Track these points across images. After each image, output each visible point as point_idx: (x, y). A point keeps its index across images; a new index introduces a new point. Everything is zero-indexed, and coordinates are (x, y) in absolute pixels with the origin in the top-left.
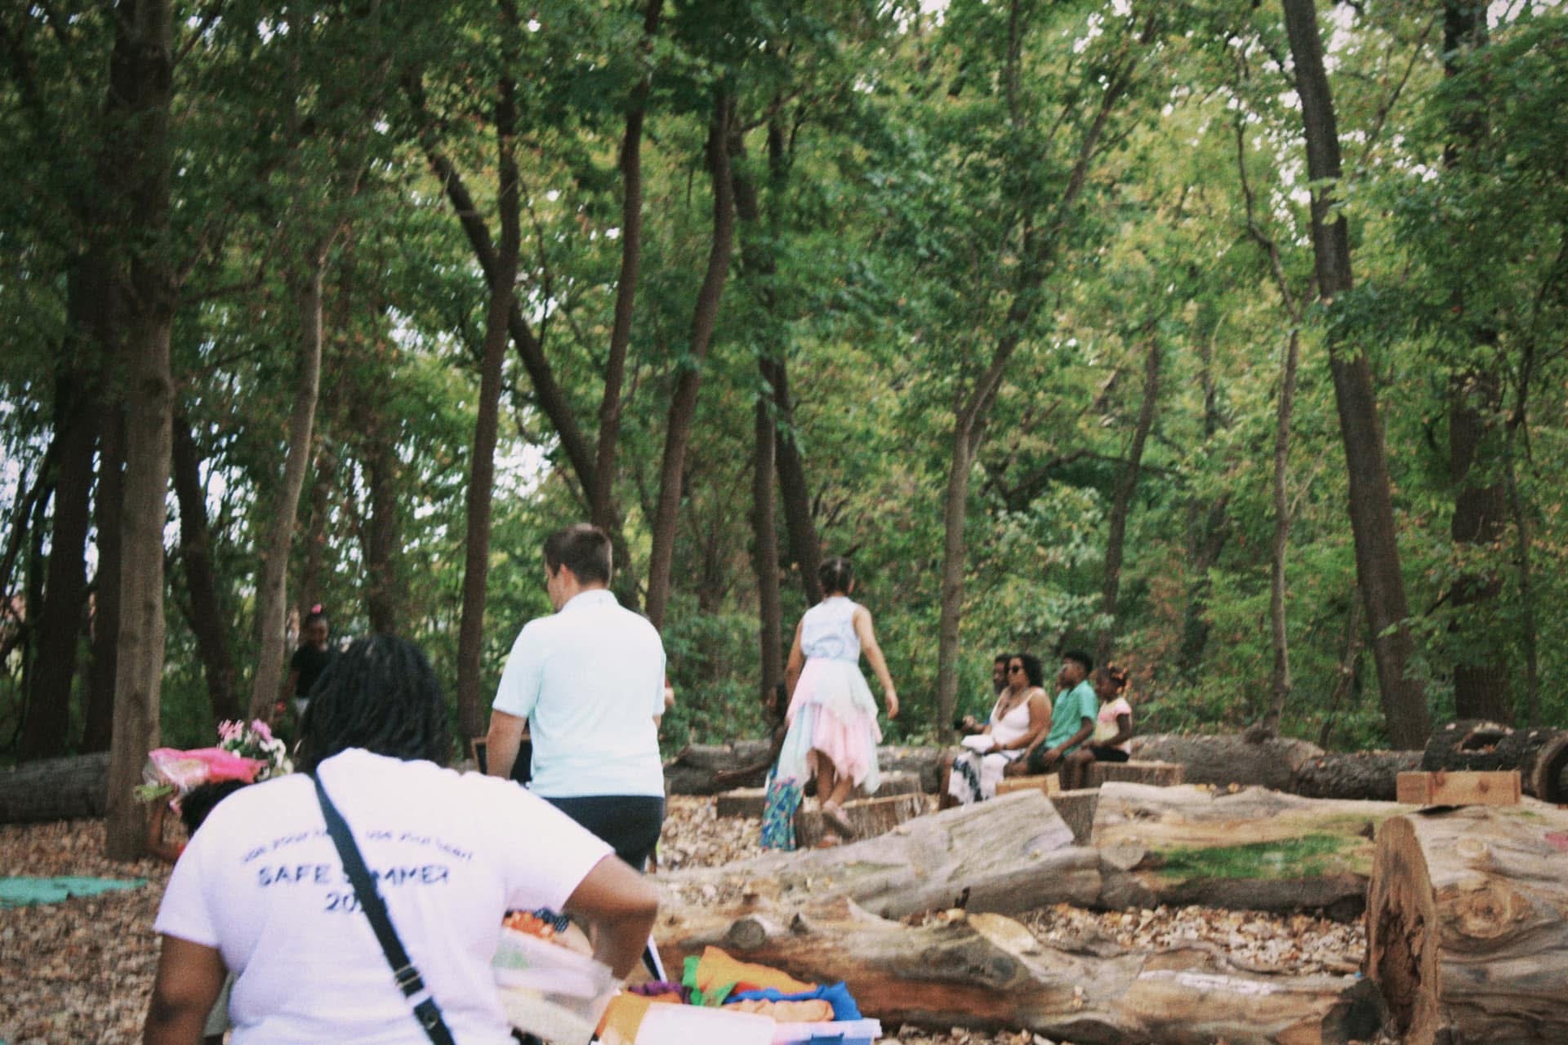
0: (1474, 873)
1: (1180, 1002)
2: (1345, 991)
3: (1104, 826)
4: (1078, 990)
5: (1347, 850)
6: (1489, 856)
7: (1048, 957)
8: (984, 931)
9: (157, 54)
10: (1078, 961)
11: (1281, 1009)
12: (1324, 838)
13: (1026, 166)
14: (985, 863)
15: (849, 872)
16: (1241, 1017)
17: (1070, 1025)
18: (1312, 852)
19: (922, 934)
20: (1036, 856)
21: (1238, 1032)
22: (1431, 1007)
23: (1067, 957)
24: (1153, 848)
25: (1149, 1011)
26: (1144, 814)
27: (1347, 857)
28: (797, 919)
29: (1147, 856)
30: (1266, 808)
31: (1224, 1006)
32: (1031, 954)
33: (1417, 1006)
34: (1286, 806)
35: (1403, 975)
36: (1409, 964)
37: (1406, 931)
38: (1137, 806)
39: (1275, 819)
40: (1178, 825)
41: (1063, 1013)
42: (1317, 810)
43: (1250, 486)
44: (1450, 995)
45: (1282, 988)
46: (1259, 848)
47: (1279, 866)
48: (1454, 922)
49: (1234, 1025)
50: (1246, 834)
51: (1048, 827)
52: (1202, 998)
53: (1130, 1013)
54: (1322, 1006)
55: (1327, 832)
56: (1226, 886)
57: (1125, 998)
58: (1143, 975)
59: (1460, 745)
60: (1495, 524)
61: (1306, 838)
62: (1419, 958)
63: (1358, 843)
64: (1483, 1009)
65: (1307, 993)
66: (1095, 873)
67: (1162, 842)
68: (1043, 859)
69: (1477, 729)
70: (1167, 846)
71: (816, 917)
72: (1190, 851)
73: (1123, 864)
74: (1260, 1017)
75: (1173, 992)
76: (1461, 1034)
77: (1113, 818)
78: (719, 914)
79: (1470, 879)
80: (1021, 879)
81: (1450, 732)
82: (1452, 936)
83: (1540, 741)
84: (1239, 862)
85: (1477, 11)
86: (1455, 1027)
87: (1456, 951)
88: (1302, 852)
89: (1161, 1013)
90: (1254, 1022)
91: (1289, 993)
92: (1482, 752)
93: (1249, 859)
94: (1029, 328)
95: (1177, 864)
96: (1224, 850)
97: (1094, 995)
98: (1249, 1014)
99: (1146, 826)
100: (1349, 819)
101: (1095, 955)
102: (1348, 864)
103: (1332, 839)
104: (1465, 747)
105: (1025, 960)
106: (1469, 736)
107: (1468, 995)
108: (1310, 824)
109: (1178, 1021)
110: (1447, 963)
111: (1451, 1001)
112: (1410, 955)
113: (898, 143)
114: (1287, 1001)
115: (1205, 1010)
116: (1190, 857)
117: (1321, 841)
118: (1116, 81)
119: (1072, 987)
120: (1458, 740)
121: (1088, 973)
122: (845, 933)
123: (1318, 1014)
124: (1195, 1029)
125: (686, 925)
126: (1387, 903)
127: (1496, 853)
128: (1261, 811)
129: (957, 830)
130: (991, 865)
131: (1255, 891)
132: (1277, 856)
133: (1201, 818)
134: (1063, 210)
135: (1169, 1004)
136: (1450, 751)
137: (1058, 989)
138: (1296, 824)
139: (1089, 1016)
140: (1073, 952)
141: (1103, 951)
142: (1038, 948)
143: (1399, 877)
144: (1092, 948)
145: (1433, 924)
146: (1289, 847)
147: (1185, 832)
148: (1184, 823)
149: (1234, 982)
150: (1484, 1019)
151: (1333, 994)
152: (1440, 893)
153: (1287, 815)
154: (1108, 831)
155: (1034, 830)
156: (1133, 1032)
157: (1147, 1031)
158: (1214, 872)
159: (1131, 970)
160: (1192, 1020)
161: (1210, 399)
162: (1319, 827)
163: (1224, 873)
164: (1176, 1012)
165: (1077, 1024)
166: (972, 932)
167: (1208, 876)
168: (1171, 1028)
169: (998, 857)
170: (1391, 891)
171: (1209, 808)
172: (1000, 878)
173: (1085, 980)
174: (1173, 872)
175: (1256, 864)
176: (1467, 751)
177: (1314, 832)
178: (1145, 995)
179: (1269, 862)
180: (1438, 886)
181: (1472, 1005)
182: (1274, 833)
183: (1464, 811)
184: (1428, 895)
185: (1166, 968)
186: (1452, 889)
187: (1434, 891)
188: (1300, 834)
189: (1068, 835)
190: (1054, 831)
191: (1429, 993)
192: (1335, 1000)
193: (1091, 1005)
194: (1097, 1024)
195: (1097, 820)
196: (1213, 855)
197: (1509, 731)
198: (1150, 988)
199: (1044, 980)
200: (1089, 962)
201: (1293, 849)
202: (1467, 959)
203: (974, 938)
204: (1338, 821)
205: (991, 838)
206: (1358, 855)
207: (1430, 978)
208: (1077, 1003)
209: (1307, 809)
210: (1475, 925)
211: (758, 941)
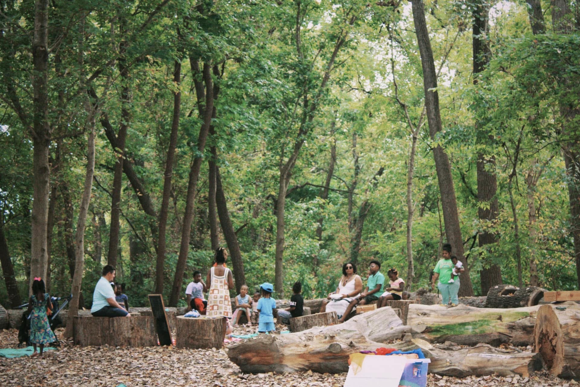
0: (572, 320)
1: (481, 362)
2: (533, 356)
3: (412, 318)
4: (448, 360)
5: (494, 324)
6: (576, 315)
7: (437, 351)
8: (416, 344)
9: (44, 49)
10: (446, 352)
11: (514, 362)
12: (485, 321)
13: (305, 74)
14: (378, 331)
15: (341, 333)
16: (502, 365)
17: (446, 371)
18: (482, 325)
19: (395, 345)
20: (392, 328)
21: (501, 370)
22: (561, 359)
23: (443, 351)
24: (429, 326)
25: (472, 365)
26: (425, 314)
27: (493, 327)
28: (351, 343)
29: (427, 328)
30: (465, 311)
31: (496, 363)
32: (431, 350)
33: (555, 361)
34: (472, 310)
35: (549, 352)
36: (552, 348)
37: (550, 338)
38: (422, 312)
39: (468, 315)
40: (435, 317)
41: (443, 367)
42: (482, 311)
43: (389, 197)
44: (567, 355)
45: (513, 356)
46: (464, 324)
47: (470, 330)
48: (567, 334)
49: (500, 368)
50: (460, 320)
51: (394, 319)
52: (489, 360)
53: (467, 366)
54: (527, 361)
55: (486, 319)
56: (453, 337)
57: (464, 362)
58: (468, 355)
59: (500, 293)
60: (496, 212)
61: (479, 321)
62: (555, 346)
63: (497, 322)
64: (576, 360)
65: (522, 357)
66: (410, 334)
67: (431, 323)
68: (394, 329)
69: (506, 288)
70: (433, 324)
71: (356, 342)
72: (441, 326)
73: (419, 331)
74: (508, 365)
75: (479, 359)
76: (570, 367)
77: (414, 316)
78: (321, 343)
79: (571, 322)
80: (389, 336)
81: (496, 289)
82: (567, 338)
83: (530, 291)
84: (457, 329)
85: (486, 19)
86: (568, 365)
87: (569, 343)
88: (478, 326)
89: (476, 366)
90: (506, 366)
91: (516, 358)
92: (508, 296)
93: (460, 328)
94: (308, 137)
95: (437, 330)
96: (452, 325)
97: (453, 361)
98: (504, 365)
99: (425, 318)
100: (493, 314)
101: (452, 350)
102: (494, 329)
103: (488, 321)
104: (502, 294)
105: (430, 352)
106: (504, 290)
107: (573, 355)
108: (480, 316)
109: (480, 368)
110: (566, 346)
111: (567, 357)
112: (552, 345)
113: (267, 68)
114: (516, 360)
115: (490, 364)
116: (441, 328)
117: (484, 321)
118: (340, 41)
119: (445, 359)
120: (500, 291)
121: (450, 355)
122: (367, 347)
123: (526, 363)
124: (486, 370)
125: (311, 347)
126: (542, 331)
127: (577, 314)
128: (464, 312)
129: (369, 320)
130: (380, 331)
131: (463, 339)
132: (470, 327)
133: (444, 315)
134: (321, 91)
135: (478, 363)
136: (497, 296)
137: (441, 360)
138: (475, 316)
139: (452, 367)
140: (444, 349)
141: (454, 349)
142: (434, 348)
143: (547, 322)
144: (451, 348)
145: (560, 335)
146: (474, 324)
147: (439, 320)
148: (438, 317)
149: (498, 355)
150: (576, 362)
151: (530, 357)
152: (563, 326)
153: (472, 313)
154: (412, 320)
155: (390, 320)
156: (467, 372)
157: (471, 371)
158: (450, 333)
159: (464, 353)
160: (485, 367)
161: (357, 161)
162: (483, 317)
163: (452, 333)
164: (481, 365)
165: (448, 370)
166: (413, 344)
167: (447, 334)
168: (479, 370)
169: (381, 328)
170: (544, 327)
171: (446, 312)
172: (383, 335)
173: (449, 357)
174: (435, 333)
175: (463, 330)
176: (503, 296)
177: (481, 319)
178: (470, 361)
179: (467, 329)
180: (562, 324)
181: (573, 358)
182: (468, 320)
183: (566, 303)
184: (559, 326)
185: (476, 352)
186: (566, 324)
187: (561, 326)
188: (477, 320)
189: (400, 321)
190: (396, 320)
191: (560, 355)
192: (530, 359)
193: (453, 364)
194: (455, 370)
195: (409, 317)
196: (448, 327)
197: (518, 288)
198: (471, 358)
199: (437, 358)
200: (450, 352)
201: (475, 324)
202: (572, 345)
203: (414, 346)
204: (489, 315)
205: (379, 322)
206: (497, 326)
207: (560, 351)
208: (448, 364)
209: (479, 311)
210: (574, 335)
211: (339, 350)
